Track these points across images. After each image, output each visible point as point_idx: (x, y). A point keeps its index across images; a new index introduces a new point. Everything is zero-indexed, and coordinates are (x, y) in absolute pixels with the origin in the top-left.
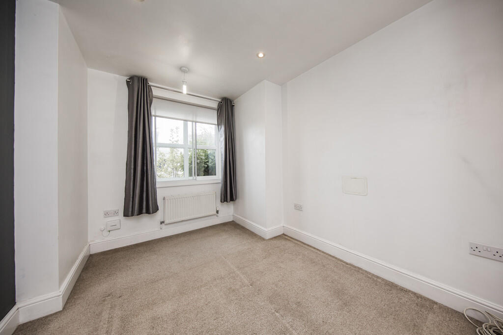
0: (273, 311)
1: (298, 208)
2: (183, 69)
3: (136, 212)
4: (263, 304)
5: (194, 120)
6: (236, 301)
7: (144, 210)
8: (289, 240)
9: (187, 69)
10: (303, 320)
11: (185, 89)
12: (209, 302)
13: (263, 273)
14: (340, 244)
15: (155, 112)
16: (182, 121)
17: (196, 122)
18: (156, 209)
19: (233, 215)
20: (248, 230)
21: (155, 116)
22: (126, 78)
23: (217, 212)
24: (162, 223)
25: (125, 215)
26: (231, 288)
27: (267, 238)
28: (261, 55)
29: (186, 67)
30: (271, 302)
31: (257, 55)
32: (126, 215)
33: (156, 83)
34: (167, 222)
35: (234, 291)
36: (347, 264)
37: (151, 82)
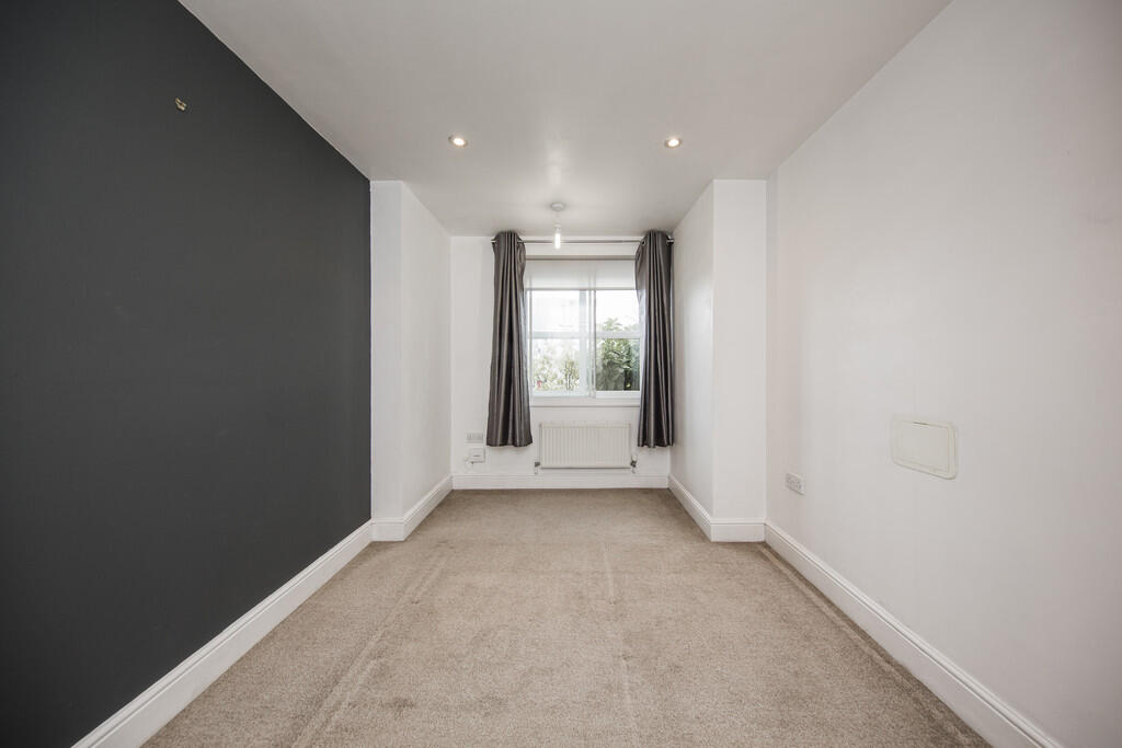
0: (620, 654)
1: (794, 485)
2: (555, 206)
3: (499, 441)
4: (611, 636)
5: (592, 286)
6: (575, 613)
7: (510, 441)
8: (766, 559)
9: (560, 205)
10: (660, 694)
11: (558, 238)
12: (538, 597)
13: (650, 593)
14: (881, 603)
15: (531, 284)
16: (578, 293)
17: (595, 290)
18: (529, 441)
19: (669, 478)
20: (687, 513)
21: (531, 290)
22: (490, 239)
23: (633, 464)
24: (537, 464)
25: (488, 444)
26: (579, 592)
27: (713, 539)
28: (674, 142)
29: (558, 203)
30: (627, 641)
31: (666, 144)
32: (490, 443)
33: (529, 234)
34: (543, 464)
35: (581, 598)
36: (889, 662)
37: (524, 235)
